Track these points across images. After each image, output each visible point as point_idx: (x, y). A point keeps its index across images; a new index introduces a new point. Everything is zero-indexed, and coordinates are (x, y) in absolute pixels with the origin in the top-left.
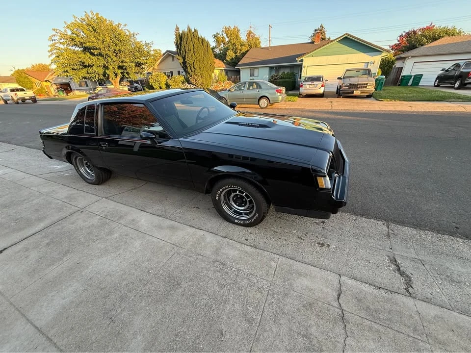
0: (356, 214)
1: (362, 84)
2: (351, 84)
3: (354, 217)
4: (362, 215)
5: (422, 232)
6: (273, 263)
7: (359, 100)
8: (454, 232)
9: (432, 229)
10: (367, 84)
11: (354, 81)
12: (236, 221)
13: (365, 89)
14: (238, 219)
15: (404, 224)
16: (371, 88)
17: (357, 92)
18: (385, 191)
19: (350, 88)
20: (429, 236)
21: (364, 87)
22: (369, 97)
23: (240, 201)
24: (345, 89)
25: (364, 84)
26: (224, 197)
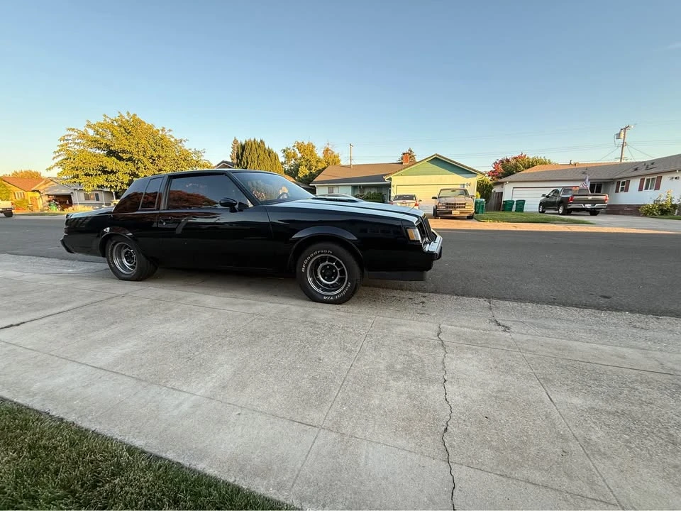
0: (456, 295)
1: (460, 204)
2: (447, 204)
3: (455, 297)
4: (463, 296)
5: (522, 304)
6: (369, 320)
7: (459, 221)
8: (552, 302)
9: (532, 301)
10: (465, 204)
11: (450, 200)
12: (325, 298)
13: (463, 209)
14: (326, 296)
15: (505, 299)
16: (471, 209)
17: (455, 212)
18: (486, 279)
19: (447, 207)
20: (530, 307)
21: (462, 207)
22: (470, 218)
23: (329, 274)
24: (442, 208)
25: (462, 204)
26: (311, 270)
